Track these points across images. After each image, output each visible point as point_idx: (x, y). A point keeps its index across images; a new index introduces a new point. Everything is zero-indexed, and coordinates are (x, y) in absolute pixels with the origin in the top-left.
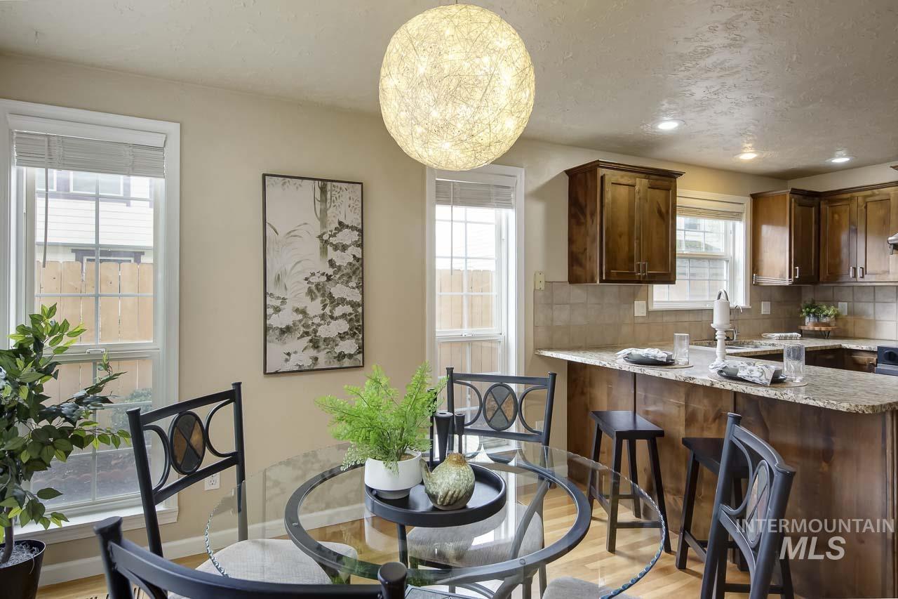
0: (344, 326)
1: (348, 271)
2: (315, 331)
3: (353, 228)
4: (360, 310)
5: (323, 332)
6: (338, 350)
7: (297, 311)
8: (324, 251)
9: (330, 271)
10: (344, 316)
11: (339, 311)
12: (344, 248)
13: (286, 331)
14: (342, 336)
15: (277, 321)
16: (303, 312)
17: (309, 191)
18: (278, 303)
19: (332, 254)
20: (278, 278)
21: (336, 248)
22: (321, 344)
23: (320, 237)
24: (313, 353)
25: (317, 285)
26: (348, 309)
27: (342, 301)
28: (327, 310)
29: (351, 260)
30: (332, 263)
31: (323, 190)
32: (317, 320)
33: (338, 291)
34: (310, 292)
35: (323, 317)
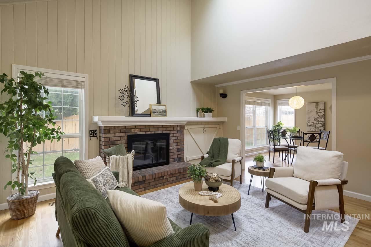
0: (321, 125)
1: (322, 116)
2: (315, 126)
3: (323, 109)
4: (324, 123)
5: (317, 126)
6: (320, 129)
7: (312, 122)
8: (317, 113)
9: (318, 117)
10: (321, 123)
11: (320, 123)
12: (321, 113)
13: (311, 125)
14: (320, 127)
15: (309, 124)
16: (313, 123)
17: (315, 104)
18: (309, 121)
19: (318, 114)
20: (309, 118)
21: (319, 113)
22: (317, 128)
23: (316, 111)
24: (315, 129)
25: (316, 119)
26: (322, 122)
27: (321, 121)
28: (318, 122)
29: (322, 114)
30: (318, 115)
31: (317, 104)
32: (316, 124)
33: (320, 120)
34: (314, 120)
35: (317, 123)
